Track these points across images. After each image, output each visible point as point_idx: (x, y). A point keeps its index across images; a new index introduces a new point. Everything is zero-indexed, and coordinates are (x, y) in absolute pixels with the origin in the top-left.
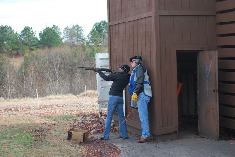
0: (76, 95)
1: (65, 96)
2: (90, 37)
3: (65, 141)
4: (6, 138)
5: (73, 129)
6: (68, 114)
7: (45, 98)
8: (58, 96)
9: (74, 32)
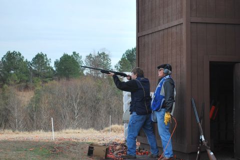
2: (119, 67)
4: (21, 150)
7: (61, 132)
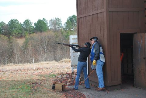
0: (57, 61)
1: (50, 62)
2: (66, 25)
3: (51, 90)
4: (15, 88)
5: (55, 83)
6: (53, 73)
7: (38, 63)
8: (46, 62)
9: (56, 22)
